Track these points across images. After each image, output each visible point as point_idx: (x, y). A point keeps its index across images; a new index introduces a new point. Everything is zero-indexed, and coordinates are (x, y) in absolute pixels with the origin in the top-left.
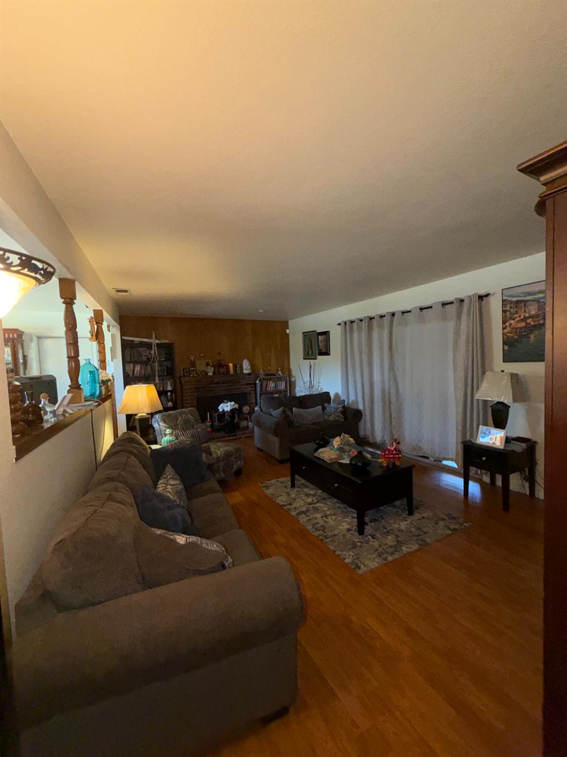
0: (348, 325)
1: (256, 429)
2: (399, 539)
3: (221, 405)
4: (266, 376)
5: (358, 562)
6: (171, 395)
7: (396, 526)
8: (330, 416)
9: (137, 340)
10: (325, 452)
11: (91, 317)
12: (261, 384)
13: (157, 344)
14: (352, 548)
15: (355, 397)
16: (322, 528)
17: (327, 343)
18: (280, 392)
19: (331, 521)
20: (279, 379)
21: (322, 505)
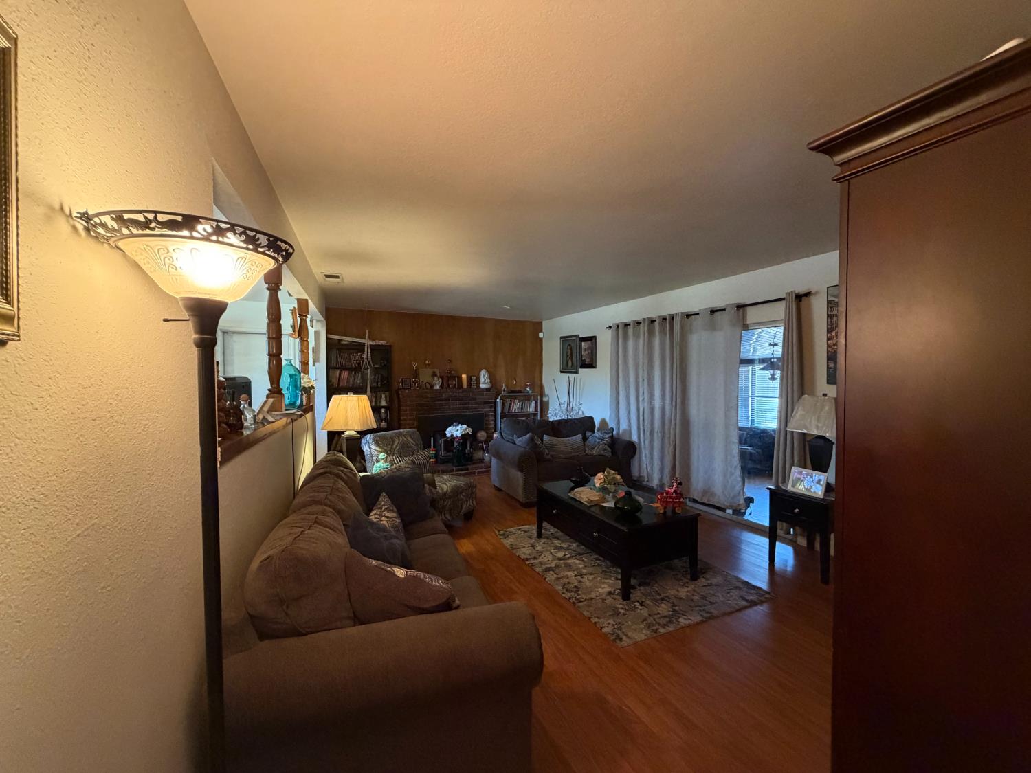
0: (621, 329)
1: (494, 461)
2: (677, 608)
3: (450, 428)
4: (509, 393)
5: (619, 632)
6: (386, 412)
7: (672, 592)
8: (593, 448)
9: (346, 339)
10: (583, 491)
11: (294, 308)
12: (503, 404)
13: (371, 346)
14: (613, 615)
15: (628, 425)
16: (575, 589)
17: (592, 353)
18: (527, 415)
19: (587, 582)
20: (528, 398)
21: (577, 562)
